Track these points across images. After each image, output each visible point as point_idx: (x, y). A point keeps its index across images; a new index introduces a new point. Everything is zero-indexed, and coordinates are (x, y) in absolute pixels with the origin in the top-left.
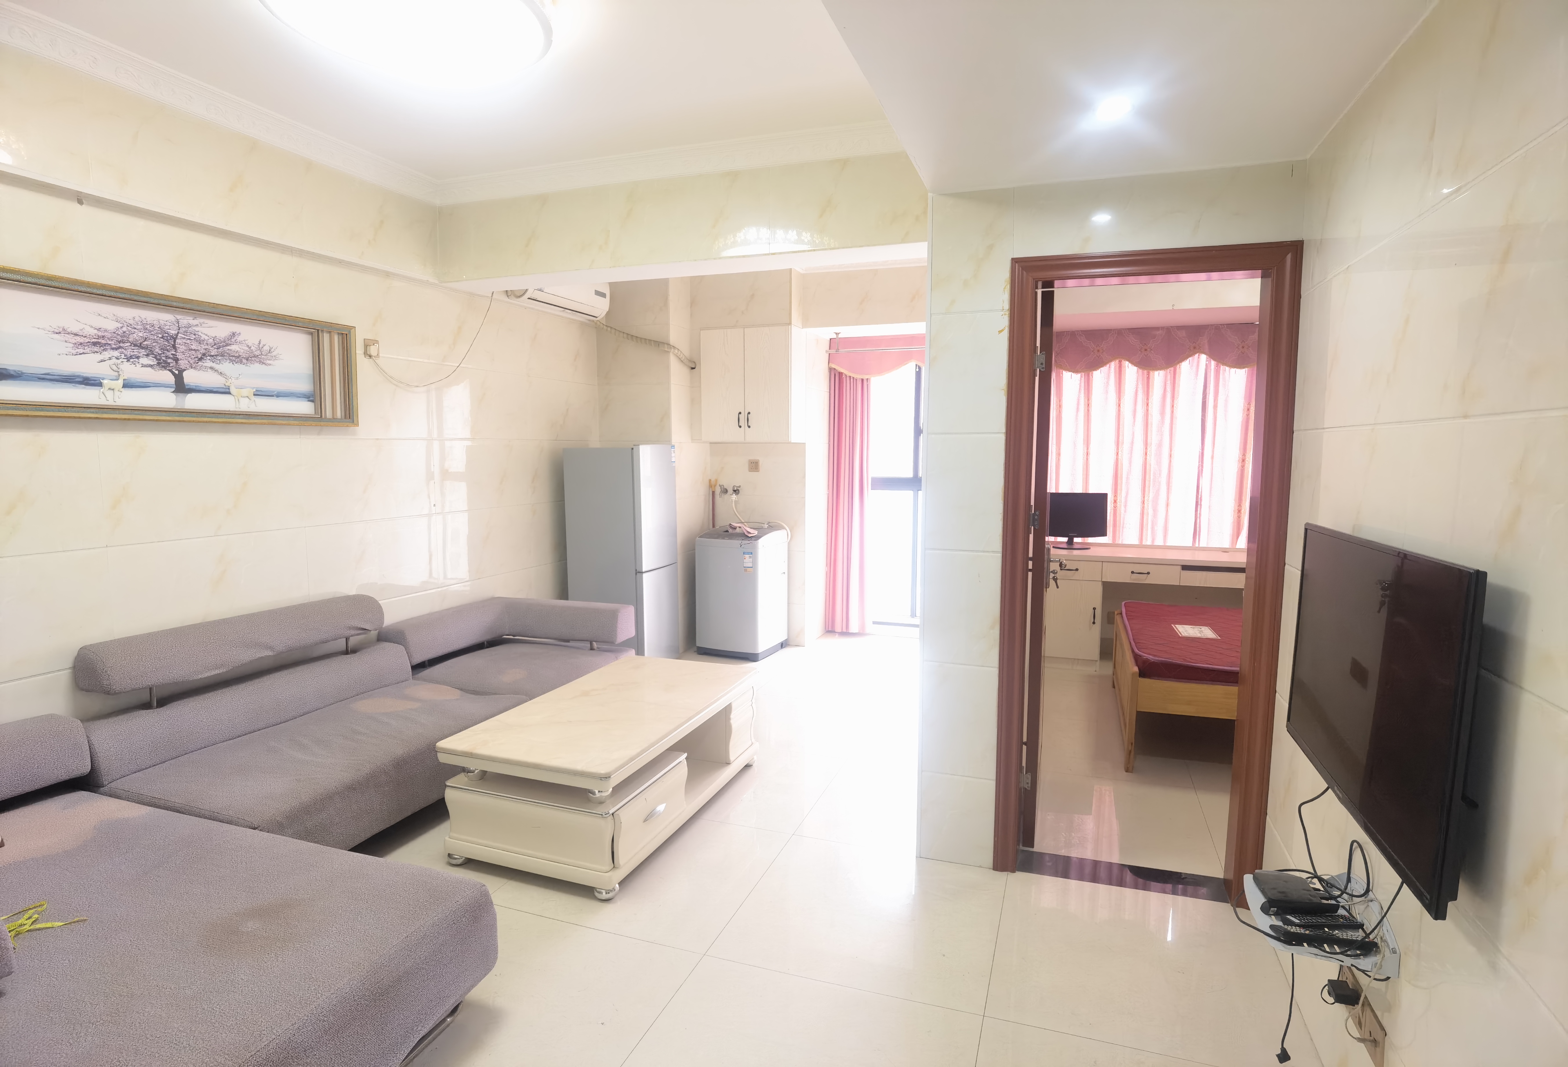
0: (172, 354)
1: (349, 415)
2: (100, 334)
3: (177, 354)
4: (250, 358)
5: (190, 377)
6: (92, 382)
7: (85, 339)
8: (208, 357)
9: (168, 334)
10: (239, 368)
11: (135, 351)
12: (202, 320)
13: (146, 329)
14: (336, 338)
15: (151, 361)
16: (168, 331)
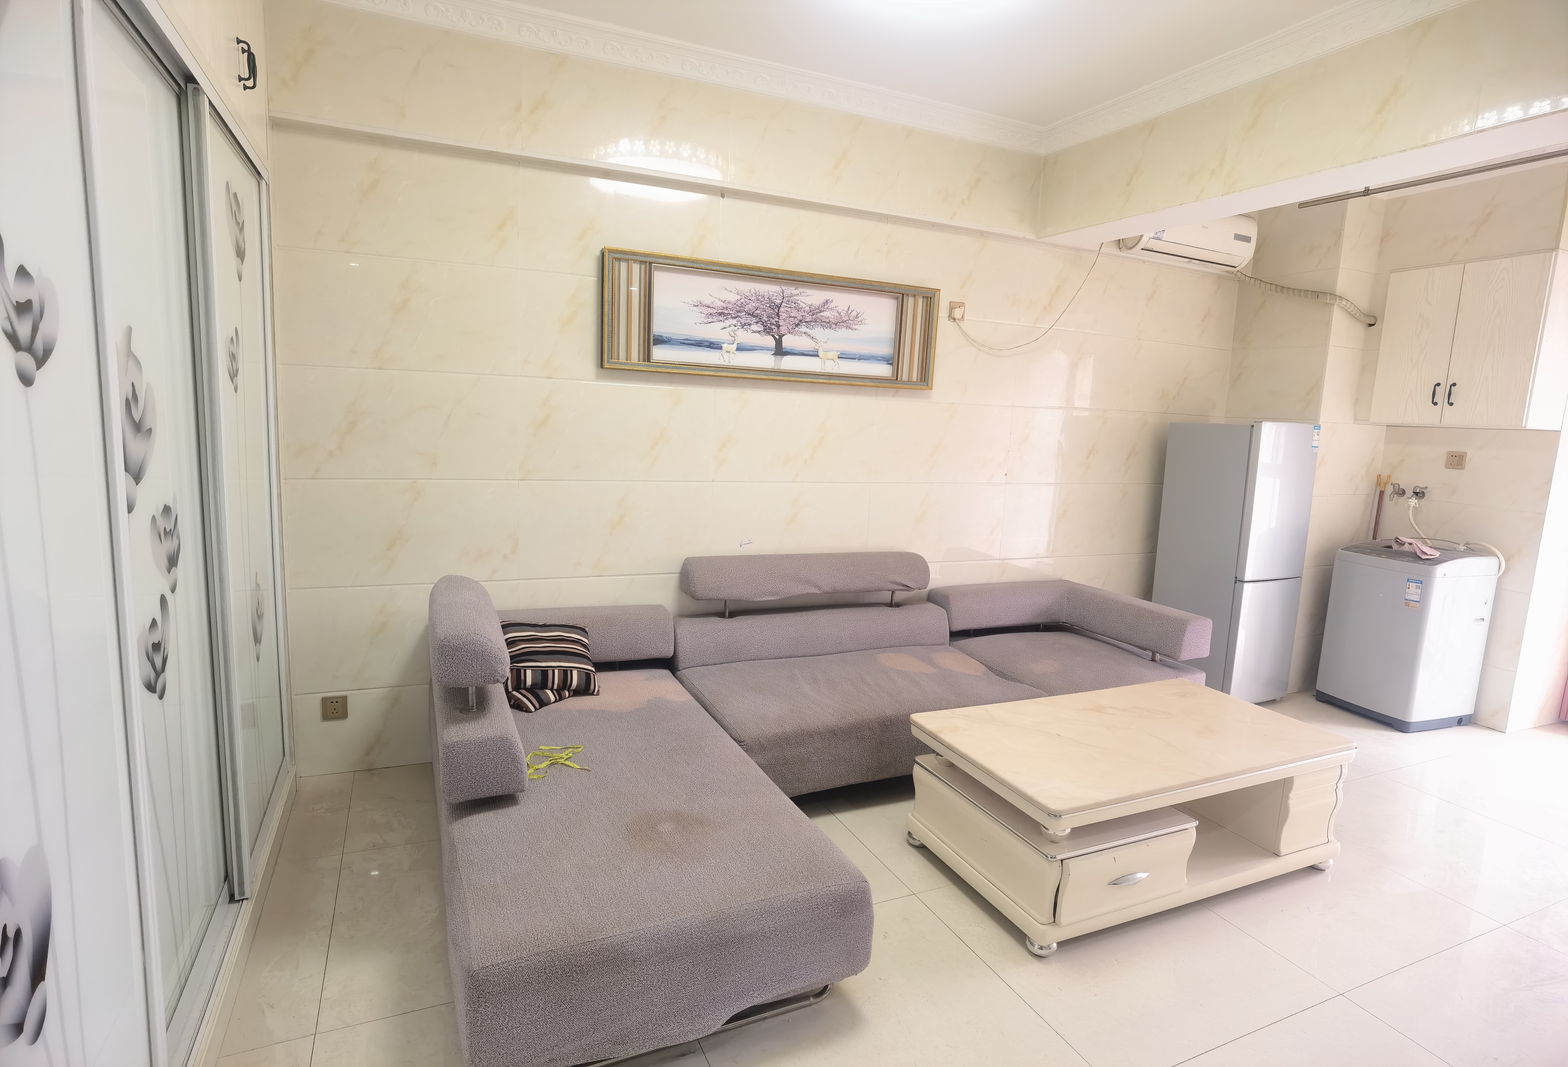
0: (776, 321)
1: (925, 378)
2: (725, 305)
3: (780, 321)
4: (839, 324)
5: (788, 342)
6: (716, 346)
7: (714, 310)
8: (804, 323)
9: (774, 303)
10: (829, 332)
11: (748, 319)
12: (802, 290)
13: (758, 300)
14: (920, 301)
15: (759, 327)
16: (775, 300)
